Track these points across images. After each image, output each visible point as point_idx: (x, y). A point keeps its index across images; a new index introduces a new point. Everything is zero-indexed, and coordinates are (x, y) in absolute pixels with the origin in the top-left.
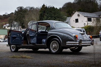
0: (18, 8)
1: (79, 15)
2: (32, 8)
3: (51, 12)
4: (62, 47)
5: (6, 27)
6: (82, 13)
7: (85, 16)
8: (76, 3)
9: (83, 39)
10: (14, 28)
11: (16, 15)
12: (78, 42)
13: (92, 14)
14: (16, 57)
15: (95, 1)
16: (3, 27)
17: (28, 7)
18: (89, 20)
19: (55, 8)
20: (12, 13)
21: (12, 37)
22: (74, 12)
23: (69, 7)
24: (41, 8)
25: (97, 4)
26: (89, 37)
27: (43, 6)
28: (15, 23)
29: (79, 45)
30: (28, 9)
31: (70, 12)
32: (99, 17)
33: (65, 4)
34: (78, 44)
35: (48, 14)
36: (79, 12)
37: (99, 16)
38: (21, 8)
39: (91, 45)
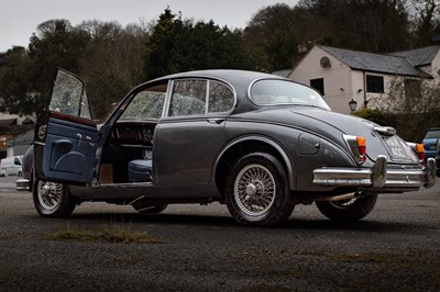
0: (42, 26)
1: (326, 64)
2: (107, 28)
3: (198, 45)
4: (291, 192)
6: (342, 51)
7: (353, 69)
8: (310, 10)
9: (391, 158)
10: (24, 118)
11: (36, 58)
12: (368, 171)
13: (386, 58)
14: (79, 238)
15: (395, 3)
17: (89, 24)
18: (374, 84)
19: (218, 27)
20: (18, 49)
21: (54, 144)
22: (305, 49)
23: (278, 26)
24: (156, 28)
25: (405, 15)
26: (414, 150)
27: (162, 17)
28: (33, 95)
29: (372, 185)
30: (92, 31)
31: (282, 49)
32: (417, 73)
33: (262, 12)
34: (368, 181)
35: (185, 54)
36: (328, 49)
37: (417, 68)
38: (60, 25)
39: (422, 188)
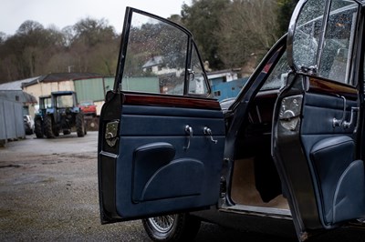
5: (155, 70)
11: (187, 21)
16: (145, 70)
20: (174, 17)
